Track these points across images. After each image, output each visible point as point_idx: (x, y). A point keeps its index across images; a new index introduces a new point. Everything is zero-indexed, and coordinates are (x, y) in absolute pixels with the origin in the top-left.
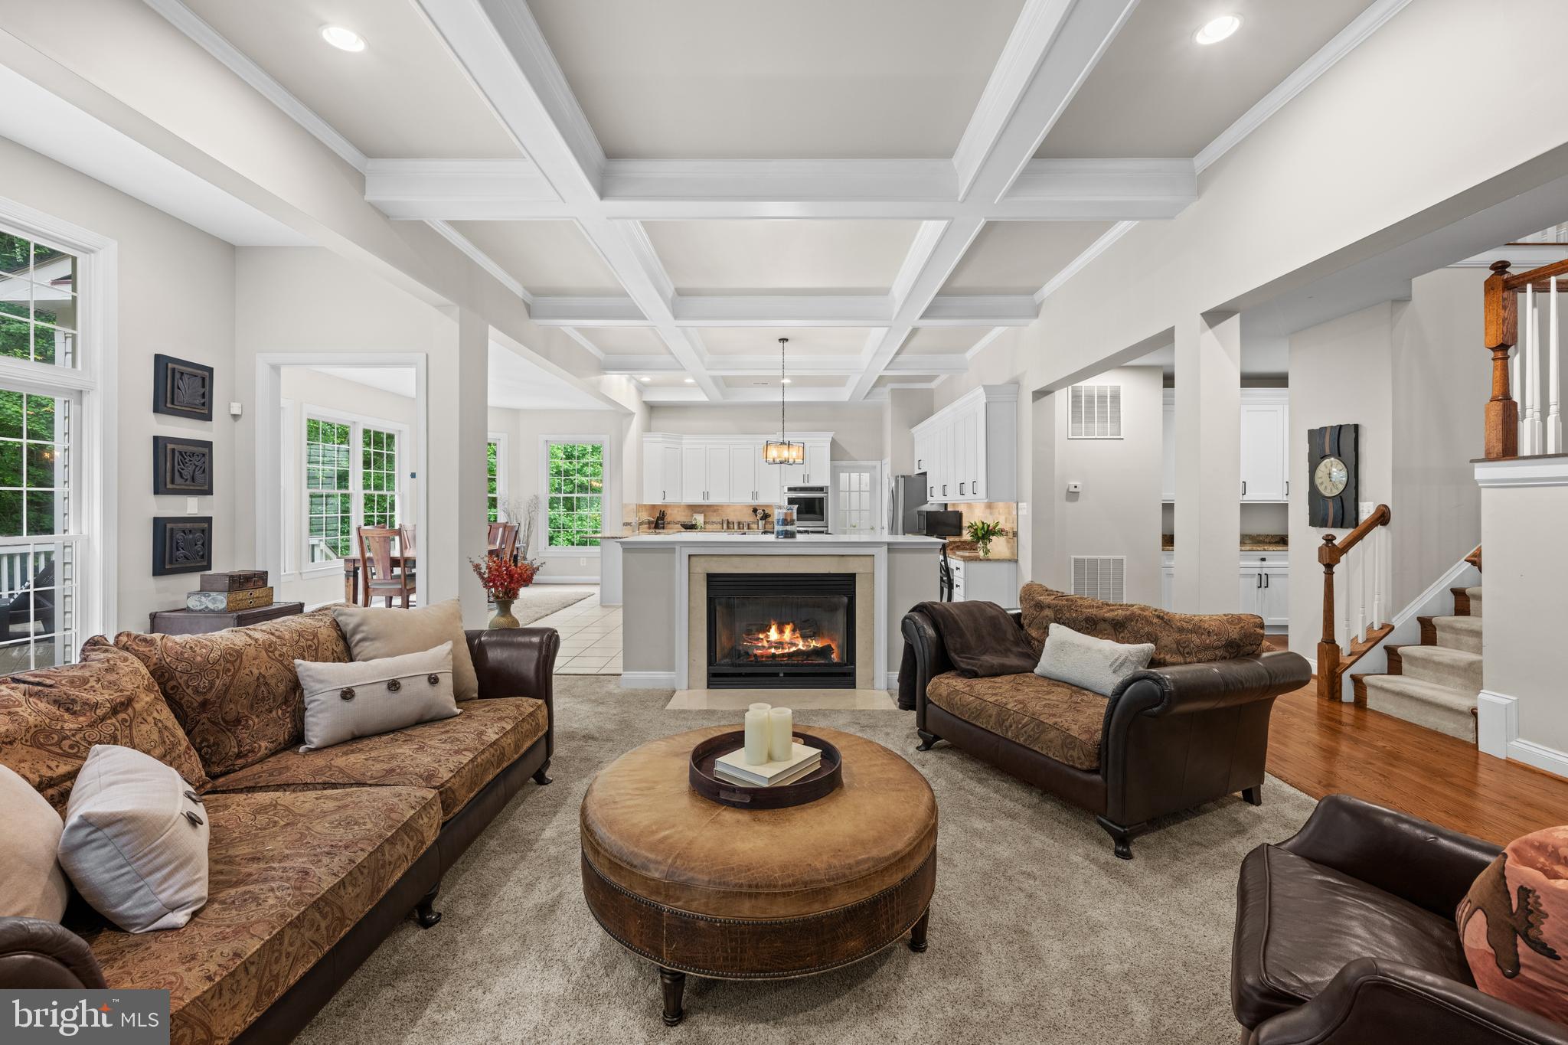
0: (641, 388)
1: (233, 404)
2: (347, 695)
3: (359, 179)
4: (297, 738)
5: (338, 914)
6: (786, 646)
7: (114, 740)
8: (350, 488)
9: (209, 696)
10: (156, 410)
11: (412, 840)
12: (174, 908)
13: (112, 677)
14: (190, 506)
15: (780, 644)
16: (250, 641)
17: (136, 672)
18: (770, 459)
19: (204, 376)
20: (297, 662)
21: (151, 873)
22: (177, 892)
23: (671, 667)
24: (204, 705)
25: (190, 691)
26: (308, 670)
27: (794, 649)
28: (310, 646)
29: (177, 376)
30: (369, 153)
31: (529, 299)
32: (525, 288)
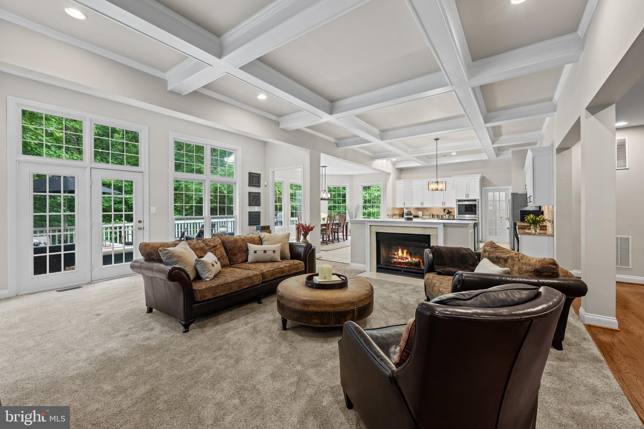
0: (394, 164)
1: (265, 182)
2: (255, 252)
3: (277, 123)
4: (247, 260)
5: (231, 287)
6: (405, 259)
7: (212, 252)
8: (283, 203)
9: (231, 248)
10: (249, 186)
11: (251, 280)
12: (208, 278)
13: (214, 241)
14: (256, 209)
15: (402, 258)
16: (240, 238)
17: (218, 241)
18: (430, 189)
19: (258, 176)
20: (248, 243)
21: (205, 271)
22: (208, 275)
23: (364, 263)
24: (230, 249)
25: (228, 246)
26: (249, 245)
27: (407, 261)
28: (252, 241)
29: (253, 177)
30: (279, 116)
31: (337, 141)
32: (334, 139)
